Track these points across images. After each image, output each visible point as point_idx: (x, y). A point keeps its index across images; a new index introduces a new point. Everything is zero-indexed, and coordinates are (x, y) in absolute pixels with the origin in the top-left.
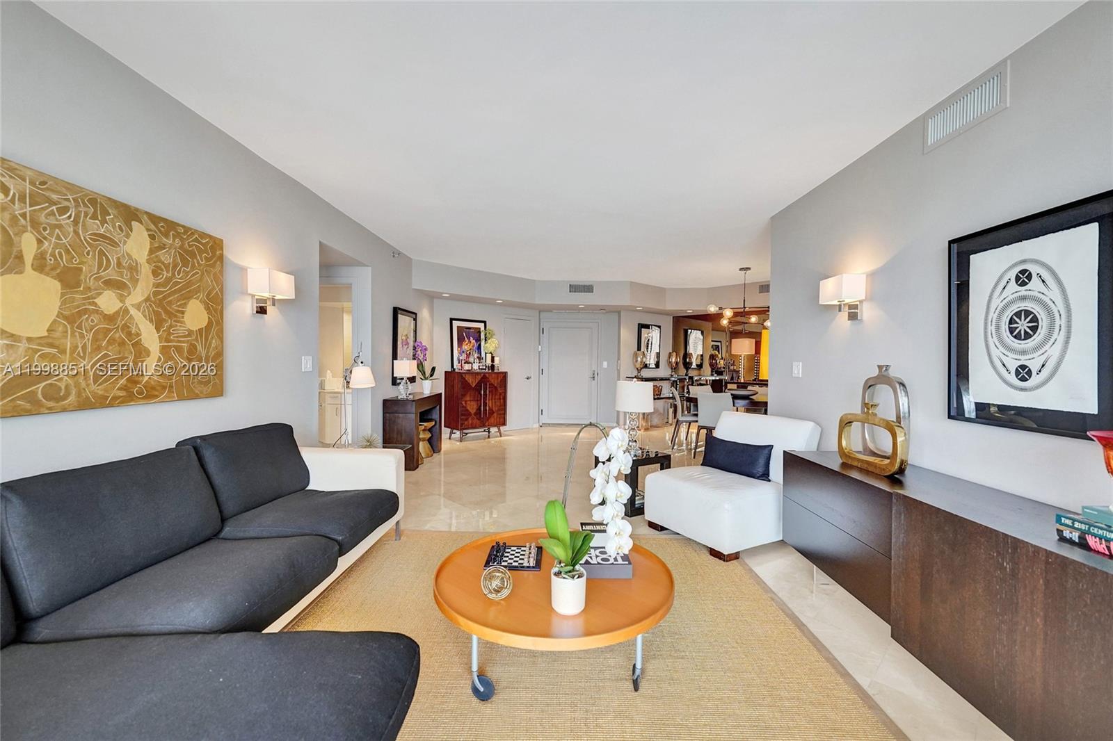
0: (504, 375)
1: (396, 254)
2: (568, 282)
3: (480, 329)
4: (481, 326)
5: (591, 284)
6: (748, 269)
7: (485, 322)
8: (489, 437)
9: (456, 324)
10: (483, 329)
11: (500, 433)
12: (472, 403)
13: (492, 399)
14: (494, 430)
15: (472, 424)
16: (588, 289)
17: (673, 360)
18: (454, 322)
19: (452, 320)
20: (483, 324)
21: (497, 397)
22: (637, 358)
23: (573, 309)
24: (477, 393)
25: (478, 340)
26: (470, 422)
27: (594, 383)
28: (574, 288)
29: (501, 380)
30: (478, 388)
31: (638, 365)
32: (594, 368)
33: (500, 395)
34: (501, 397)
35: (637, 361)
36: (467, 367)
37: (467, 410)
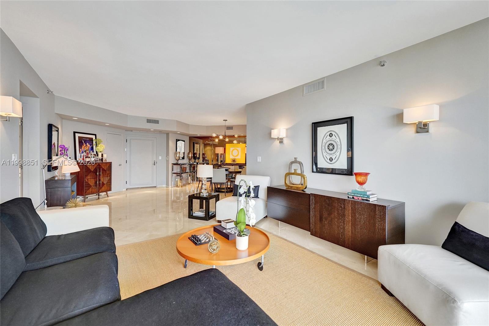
0: (110, 164)
1: (49, 91)
2: (146, 117)
3: (93, 138)
4: (94, 137)
5: (158, 120)
6: (227, 120)
7: (95, 135)
8: (99, 198)
9: (77, 135)
10: (94, 138)
11: (108, 195)
12: (92, 180)
13: (103, 177)
14: (103, 194)
15: (91, 192)
16: (156, 122)
17: (190, 156)
19: (75, 133)
20: (95, 136)
21: (106, 176)
22: (177, 155)
23: (148, 131)
24: (94, 174)
25: (92, 144)
26: (90, 191)
27: (155, 167)
28: (149, 121)
29: (108, 167)
30: (95, 171)
31: (177, 158)
32: (155, 159)
33: (108, 174)
34: (109, 176)
35: (176, 156)
36: (88, 160)
37: (89, 184)
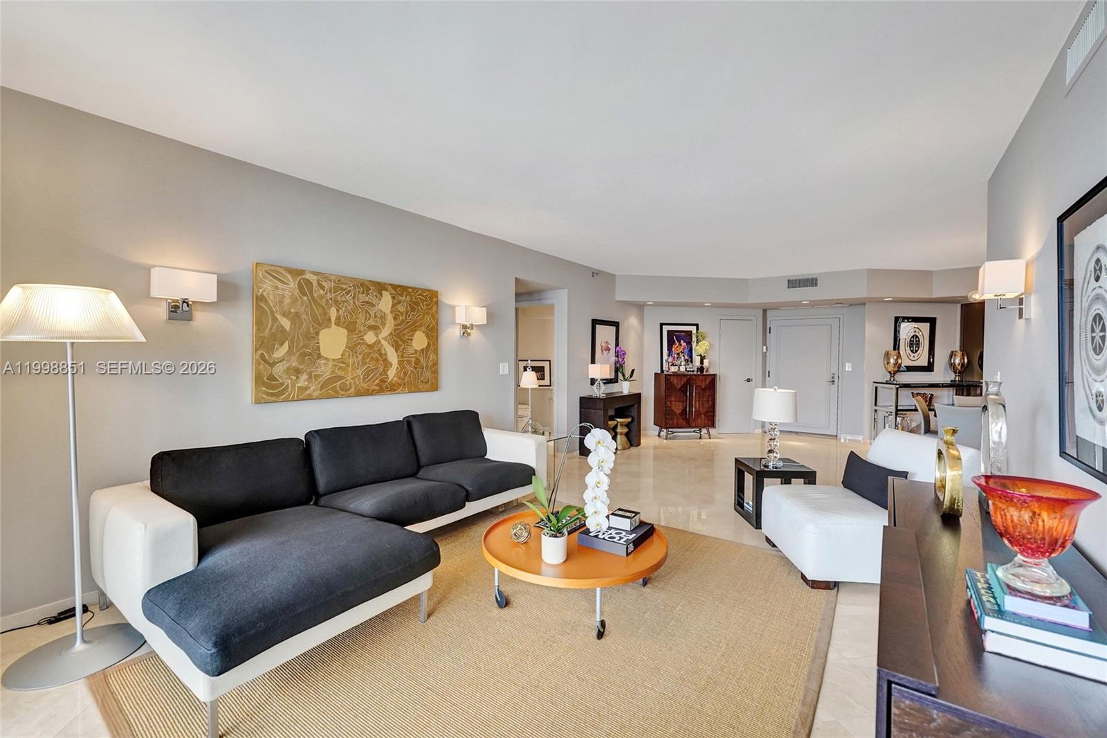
0: (714, 377)
1: (595, 273)
2: (785, 277)
3: (691, 331)
4: (693, 329)
5: (815, 277)
7: (697, 325)
8: (700, 438)
9: (666, 328)
10: (694, 331)
11: (709, 435)
12: (678, 403)
13: (699, 401)
14: (704, 431)
15: (677, 424)
16: (811, 282)
17: (957, 361)
18: (664, 326)
19: (662, 325)
20: (695, 327)
21: (705, 399)
22: (889, 359)
23: (797, 305)
24: (682, 395)
25: (689, 343)
26: (675, 422)
27: (834, 387)
28: (794, 283)
29: (710, 383)
30: (683, 390)
31: (891, 368)
32: (834, 370)
33: (708, 397)
34: (710, 399)
35: (888, 363)
36: (673, 369)
37: (673, 410)
